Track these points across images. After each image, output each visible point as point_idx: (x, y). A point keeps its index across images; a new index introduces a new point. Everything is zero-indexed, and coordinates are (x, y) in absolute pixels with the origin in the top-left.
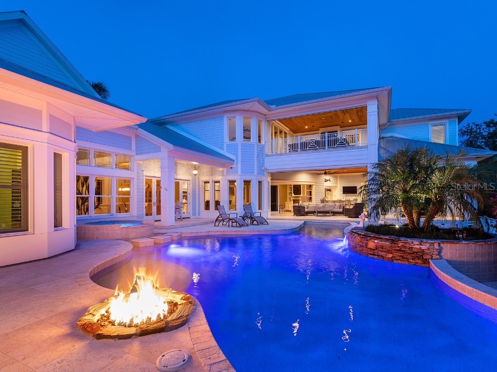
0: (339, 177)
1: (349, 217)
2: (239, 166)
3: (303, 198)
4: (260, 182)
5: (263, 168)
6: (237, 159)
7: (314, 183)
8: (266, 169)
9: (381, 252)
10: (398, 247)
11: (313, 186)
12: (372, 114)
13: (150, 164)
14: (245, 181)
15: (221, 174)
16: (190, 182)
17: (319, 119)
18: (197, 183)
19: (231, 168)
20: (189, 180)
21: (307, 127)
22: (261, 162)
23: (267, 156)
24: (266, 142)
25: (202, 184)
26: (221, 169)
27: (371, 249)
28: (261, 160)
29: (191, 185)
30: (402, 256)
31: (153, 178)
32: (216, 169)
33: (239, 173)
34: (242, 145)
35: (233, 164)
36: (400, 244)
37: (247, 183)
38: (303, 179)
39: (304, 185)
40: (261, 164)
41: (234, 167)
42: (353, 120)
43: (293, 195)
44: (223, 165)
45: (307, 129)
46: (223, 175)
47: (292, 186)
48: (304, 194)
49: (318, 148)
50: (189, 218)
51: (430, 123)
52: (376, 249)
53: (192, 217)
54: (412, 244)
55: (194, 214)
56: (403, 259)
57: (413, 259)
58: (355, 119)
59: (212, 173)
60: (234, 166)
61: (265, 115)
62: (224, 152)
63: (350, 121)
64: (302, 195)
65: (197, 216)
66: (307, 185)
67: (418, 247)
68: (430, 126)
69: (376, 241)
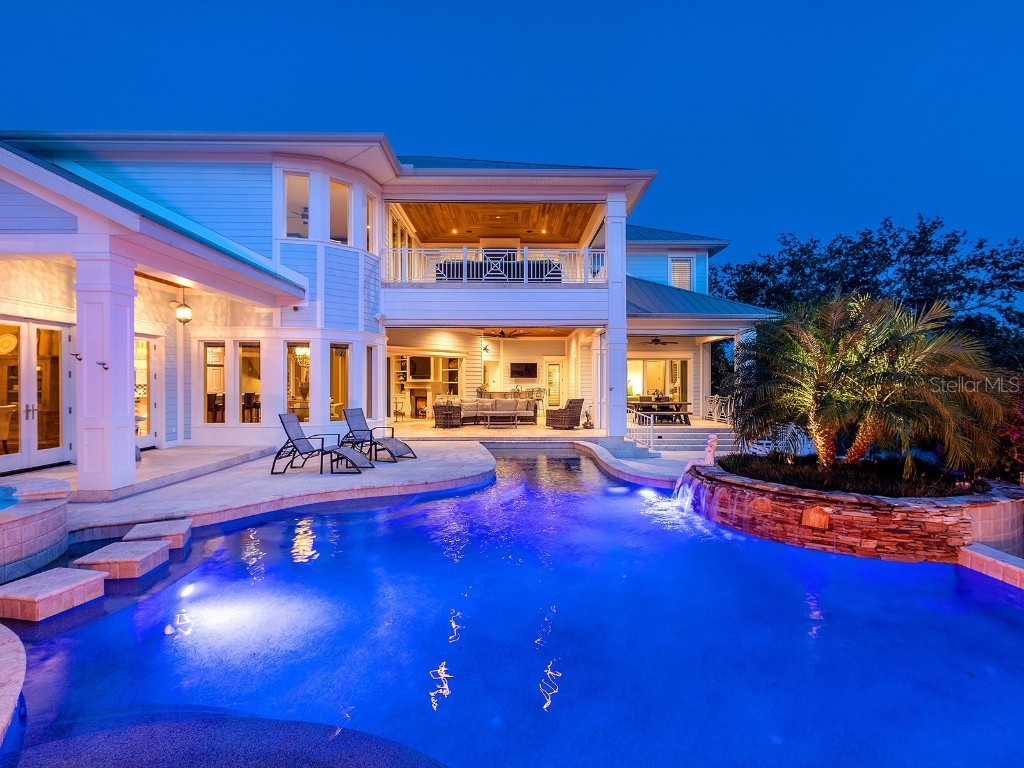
0: (502, 343)
1: (555, 428)
2: (320, 304)
3: (435, 385)
4: (370, 349)
5: (378, 316)
6: (313, 286)
7: (464, 355)
8: (384, 318)
9: (847, 535)
10: (894, 522)
11: (461, 359)
12: (614, 220)
13: (14, 272)
14: (334, 346)
15: (263, 323)
16: (160, 344)
17: (488, 217)
18: (180, 344)
19: (296, 309)
20: (155, 337)
21: (455, 232)
22: (373, 300)
23: (386, 285)
24: (382, 251)
25: (196, 348)
26: (263, 310)
27: (814, 529)
28: (372, 293)
29: (162, 349)
30: (900, 544)
31: (23, 326)
32: (248, 310)
33: (319, 324)
34: (328, 251)
35: (301, 299)
36: (898, 517)
37: (339, 349)
38: (442, 344)
39: (436, 358)
40: (373, 306)
41: (303, 307)
42: (550, 229)
43: (410, 379)
44: (272, 300)
45: (454, 236)
46: (270, 327)
47: (408, 360)
48: (438, 375)
49: (507, 277)
50: (154, 448)
51: (671, 255)
52: (831, 528)
53: (165, 445)
54: (927, 515)
55: (171, 435)
56: (904, 551)
57: (925, 549)
58: (555, 229)
59: (234, 319)
60: (304, 304)
61: (381, 185)
62: (274, 265)
63: (544, 232)
64: (432, 380)
65: (180, 441)
66: (444, 359)
67: (938, 520)
68: (669, 260)
69: (826, 509)
